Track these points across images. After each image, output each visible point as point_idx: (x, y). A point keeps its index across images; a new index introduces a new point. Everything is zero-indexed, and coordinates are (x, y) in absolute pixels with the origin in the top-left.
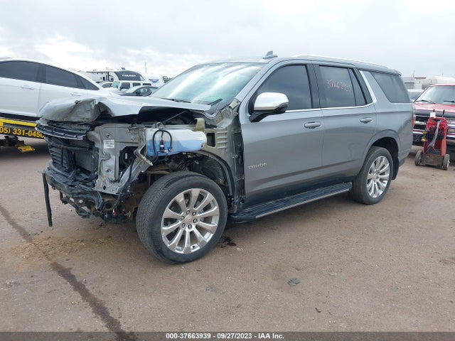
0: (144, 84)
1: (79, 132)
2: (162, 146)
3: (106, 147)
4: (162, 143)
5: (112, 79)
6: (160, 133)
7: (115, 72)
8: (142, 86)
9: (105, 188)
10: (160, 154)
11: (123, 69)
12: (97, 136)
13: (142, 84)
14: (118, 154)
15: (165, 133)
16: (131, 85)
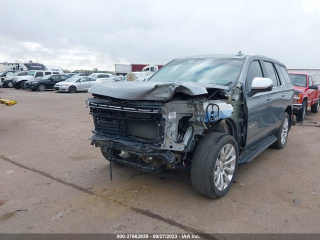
0: (54, 73)
1: (154, 107)
2: (212, 115)
3: (170, 117)
4: (213, 112)
5: (22, 69)
6: (211, 106)
7: (24, 64)
8: (52, 74)
9: (171, 147)
10: (211, 121)
11: (31, 61)
12: (165, 109)
13: (52, 73)
14: (178, 122)
15: (214, 106)
16: (44, 74)
